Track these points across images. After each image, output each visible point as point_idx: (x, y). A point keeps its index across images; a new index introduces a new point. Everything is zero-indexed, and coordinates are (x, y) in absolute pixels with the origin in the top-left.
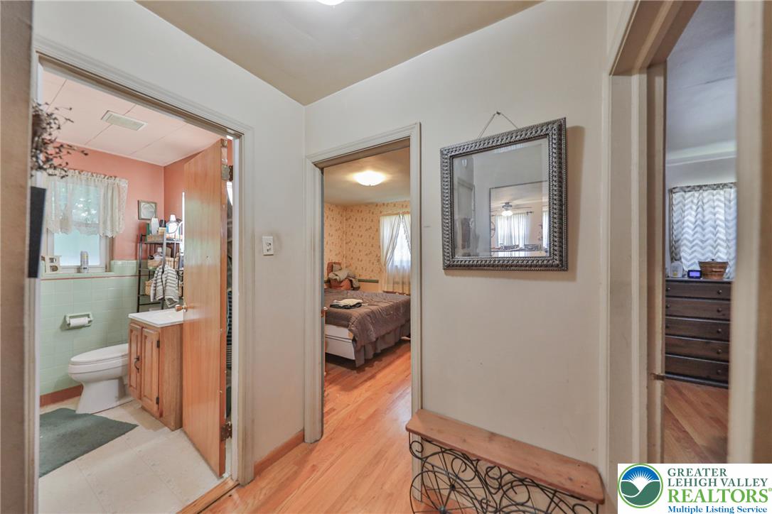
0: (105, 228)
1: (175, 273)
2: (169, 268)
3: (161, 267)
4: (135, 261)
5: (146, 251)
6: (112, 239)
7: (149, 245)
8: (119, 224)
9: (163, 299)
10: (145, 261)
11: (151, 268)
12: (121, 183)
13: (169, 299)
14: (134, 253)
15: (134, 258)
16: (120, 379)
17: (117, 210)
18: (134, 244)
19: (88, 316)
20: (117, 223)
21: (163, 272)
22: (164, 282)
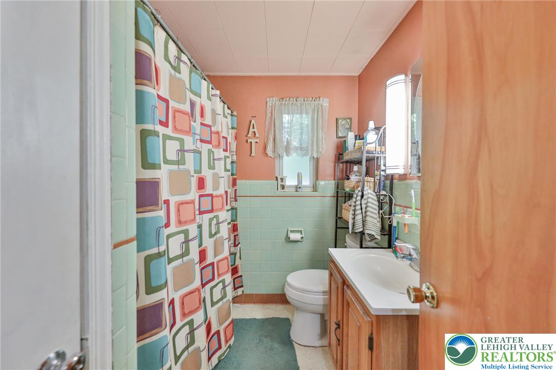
0: (312, 150)
1: (375, 198)
2: (370, 191)
3: (360, 189)
4: (333, 182)
5: (342, 171)
6: (318, 159)
7: (345, 164)
8: (322, 144)
9: (362, 233)
10: (342, 181)
11: (347, 190)
12: (324, 102)
13: (369, 235)
14: (333, 174)
15: (333, 178)
16: (322, 315)
17: (321, 131)
18: (332, 164)
19: (301, 232)
20: (321, 143)
21: (362, 196)
22: (364, 211)
